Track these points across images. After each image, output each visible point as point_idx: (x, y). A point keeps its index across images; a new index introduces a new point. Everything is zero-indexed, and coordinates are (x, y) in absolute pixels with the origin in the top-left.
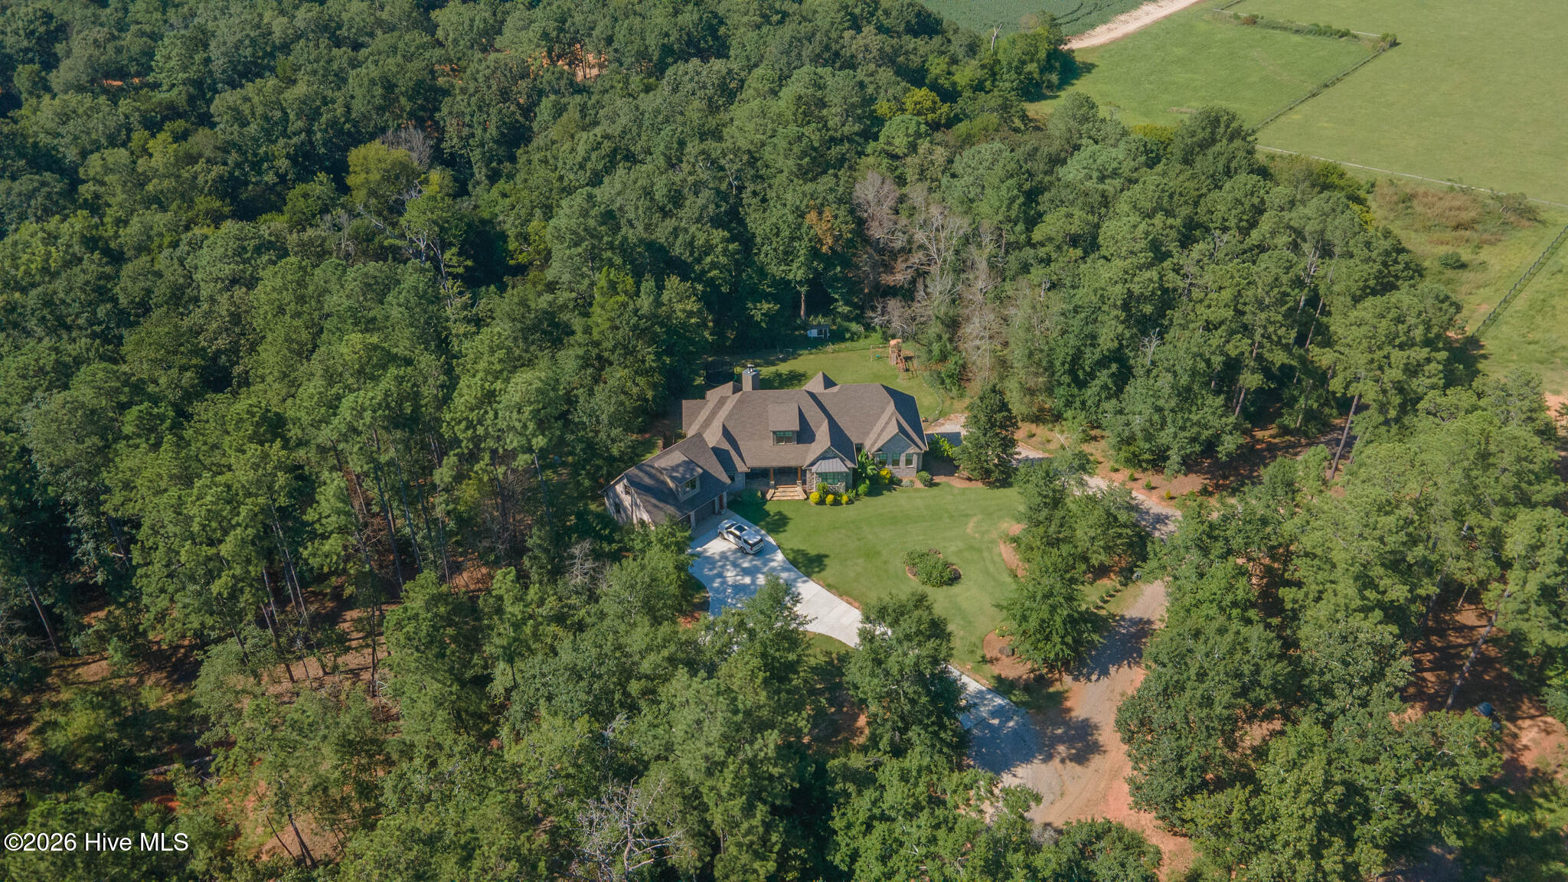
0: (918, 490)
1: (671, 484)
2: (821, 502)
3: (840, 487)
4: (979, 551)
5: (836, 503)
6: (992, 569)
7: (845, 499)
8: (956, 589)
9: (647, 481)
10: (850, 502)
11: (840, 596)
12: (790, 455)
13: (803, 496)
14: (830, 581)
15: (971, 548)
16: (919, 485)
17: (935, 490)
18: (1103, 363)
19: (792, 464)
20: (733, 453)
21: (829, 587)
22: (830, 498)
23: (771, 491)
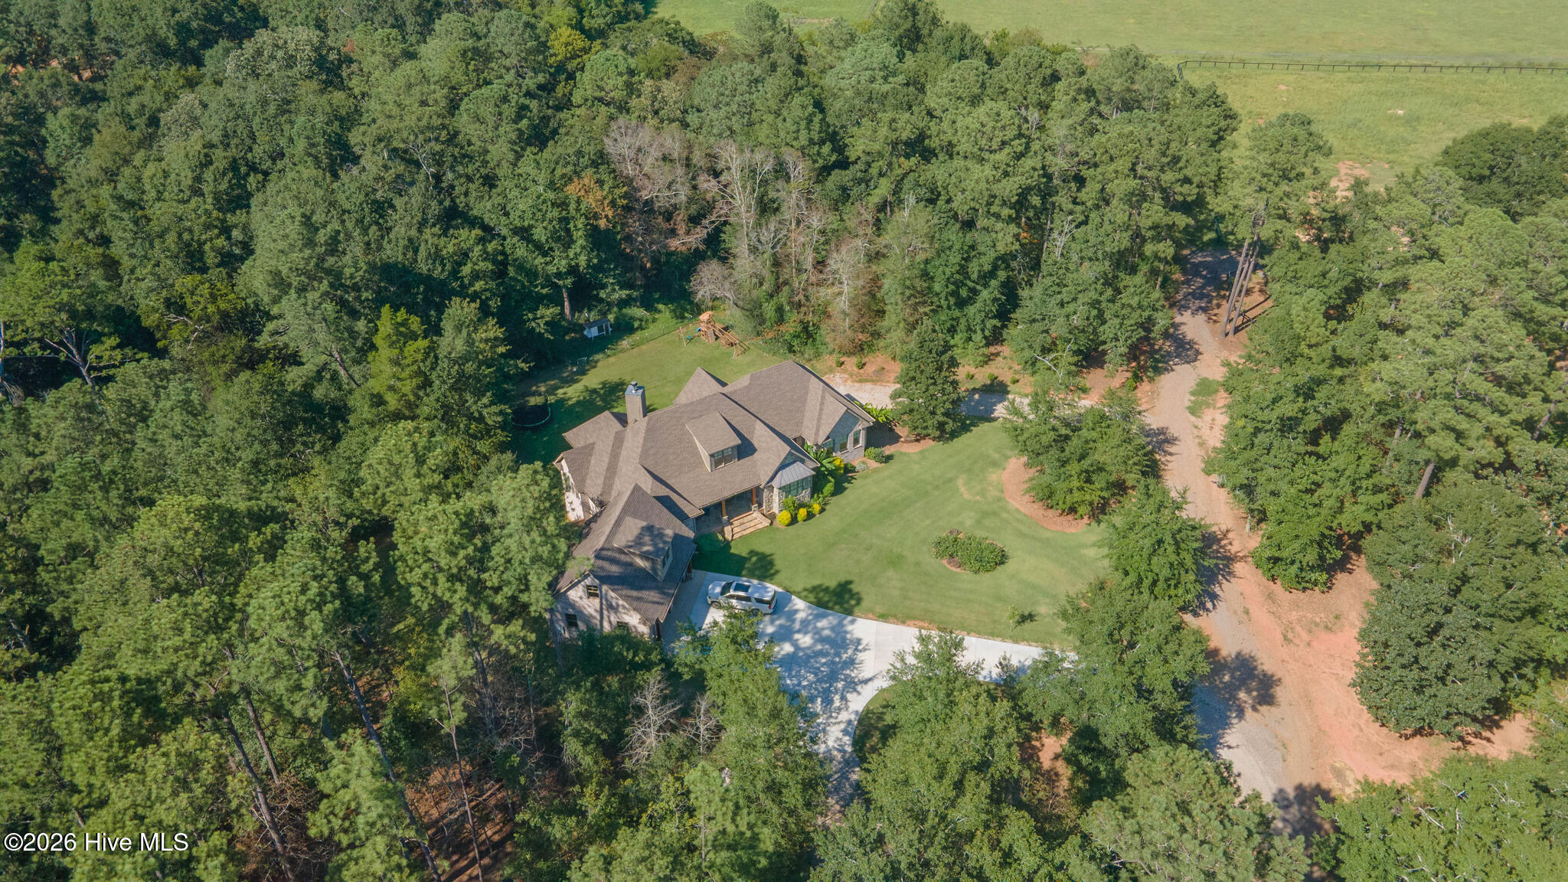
0: (876, 471)
1: (641, 563)
2: (794, 520)
3: (805, 495)
4: (995, 514)
5: (810, 516)
6: (1024, 529)
7: (816, 508)
8: (1011, 566)
9: (614, 569)
10: (822, 510)
11: (904, 623)
12: (736, 478)
13: (766, 522)
14: (879, 609)
15: (985, 514)
16: (873, 464)
17: (893, 465)
18: (986, 277)
19: (747, 486)
20: (674, 497)
21: (883, 617)
22: (802, 512)
23: (727, 529)
